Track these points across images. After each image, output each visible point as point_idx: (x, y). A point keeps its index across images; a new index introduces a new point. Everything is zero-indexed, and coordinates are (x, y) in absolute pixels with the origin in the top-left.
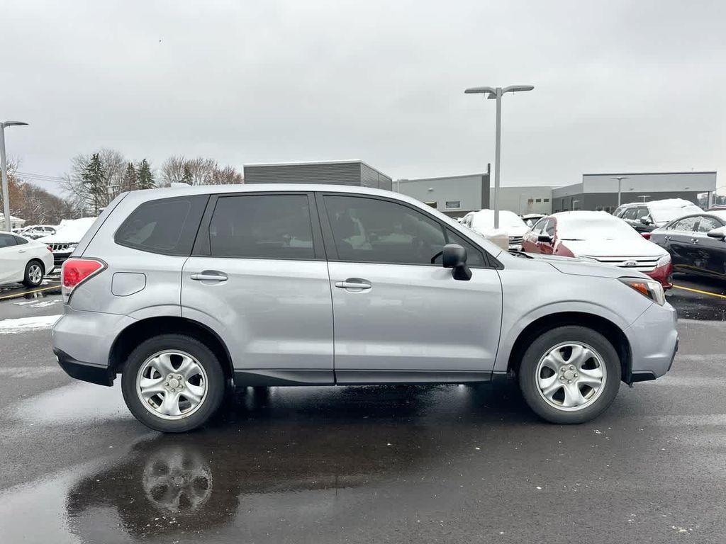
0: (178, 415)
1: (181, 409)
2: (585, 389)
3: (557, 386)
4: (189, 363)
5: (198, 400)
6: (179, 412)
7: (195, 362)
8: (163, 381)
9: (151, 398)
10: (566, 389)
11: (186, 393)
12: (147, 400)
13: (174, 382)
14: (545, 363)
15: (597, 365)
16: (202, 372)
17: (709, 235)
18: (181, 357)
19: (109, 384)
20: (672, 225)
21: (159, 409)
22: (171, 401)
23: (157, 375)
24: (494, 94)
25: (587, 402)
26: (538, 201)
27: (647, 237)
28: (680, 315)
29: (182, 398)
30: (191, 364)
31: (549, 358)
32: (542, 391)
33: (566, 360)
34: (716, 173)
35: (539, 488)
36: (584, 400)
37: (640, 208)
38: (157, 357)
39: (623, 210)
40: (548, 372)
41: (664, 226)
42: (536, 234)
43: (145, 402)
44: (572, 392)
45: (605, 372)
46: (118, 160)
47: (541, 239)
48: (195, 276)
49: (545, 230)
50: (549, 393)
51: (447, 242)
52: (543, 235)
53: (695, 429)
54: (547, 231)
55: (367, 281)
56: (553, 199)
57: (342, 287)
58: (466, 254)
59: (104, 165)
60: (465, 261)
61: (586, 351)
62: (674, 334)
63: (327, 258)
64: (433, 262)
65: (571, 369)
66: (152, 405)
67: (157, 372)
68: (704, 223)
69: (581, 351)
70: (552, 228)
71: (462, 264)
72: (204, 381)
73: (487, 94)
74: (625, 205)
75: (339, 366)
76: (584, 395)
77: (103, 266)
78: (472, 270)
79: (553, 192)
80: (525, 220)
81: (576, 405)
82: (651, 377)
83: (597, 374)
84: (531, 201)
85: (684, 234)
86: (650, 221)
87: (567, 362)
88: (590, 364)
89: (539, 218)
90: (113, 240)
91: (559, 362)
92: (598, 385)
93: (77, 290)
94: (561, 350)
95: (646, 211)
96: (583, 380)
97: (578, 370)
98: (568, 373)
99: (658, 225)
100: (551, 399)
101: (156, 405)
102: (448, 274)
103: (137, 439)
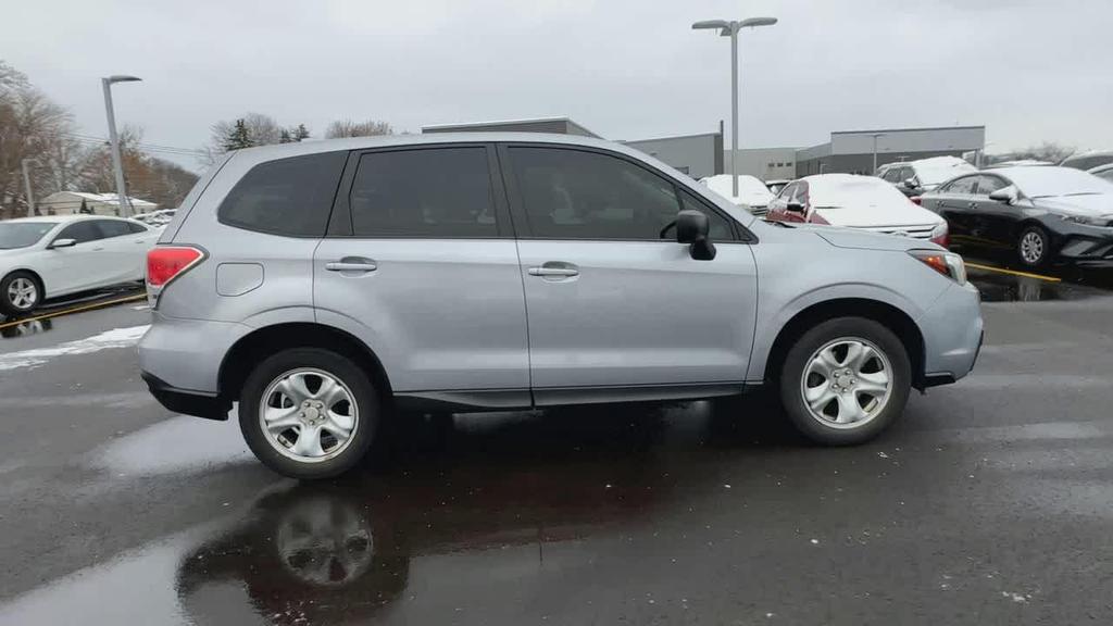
0: (320, 456)
1: (325, 446)
2: (864, 399)
3: (829, 396)
4: (331, 386)
5: (346, 435)
6: (321, 452)
7: (339, 384)
8: (297, 410)
9: (282, 434)
10: (841, 400)
11: (329, 426)
12: (276, 437)
13: (312, 411)
14: (814, 367)
15: (880, 367)
16: (350, 397)
17: (992, 198)
18: (319, 377)
19: (223, 417)
20: (946, 187)
21: (294, 448)
22: (309, 437)
23: (288, 402)
24: (728, 29)
25: (868, 416)
26: (780, 165)
27: (918, 202)
28: (985, 296)
29: (324, 433)
30: (333, 385)
31: (819, 360)
32: (810, 404)
33: (841, 362)
34: (983, 127)
35: (814, 541)
36: (864, 413)
37: (903, 168)
38: (285, 378)
39: (884, 172)
40: (817, 379)
41: (935, 189)
42: (784, 202)
43: (273, 440)
44: (849, 403)
45: (891, 376)
46: (269, 127)
47: (790, 208)
48: (331, 265)
49: (794, 196)
50: (819, 408)
51: (682, 208)
52: (792, 203)
53: (1008, 446)
54: (797, 197)
55: (572, 266)
56: (797, 163)
57: (538, 275)
58: (708, 224)
59: (253, 134)
60: (706, 234)
61: (867, 349)
62: (979, 324)
63: (515, 235)
64: (663, 236)
65: (846, 374)
66: (284, 444)
67: (286, 399)
68: (985, 183)
69: (859, 349)
70: (804, 194)
71: (702, 237)
72: (353, 408)
73: (720, 30)
74: (884, 166)
75: (538, 383)
76: (863, 407)
77: (202, 255)
78: (716, 246)
79: (797, 153)
80: (769, 186)
81: (854, 420)
82: (950, 379)
83: (881, 379)
84: (771, 165)
85: (960, 198)
86: (915, 184)
87: (842, 365)
88: (871, 366)
89: (785, 184)
90: (215, 218)
91: (831, 366)
92: (882, 393)
93: (168, 289)
94: (834, 350)
95: (911, 172)
96: (863, 387)
97: (856, 376)
98: (843, 379)
99: (926, 188)
100: (821, 414)
101: (289, 444)
102: (684, 251)
103: (267, 490)
